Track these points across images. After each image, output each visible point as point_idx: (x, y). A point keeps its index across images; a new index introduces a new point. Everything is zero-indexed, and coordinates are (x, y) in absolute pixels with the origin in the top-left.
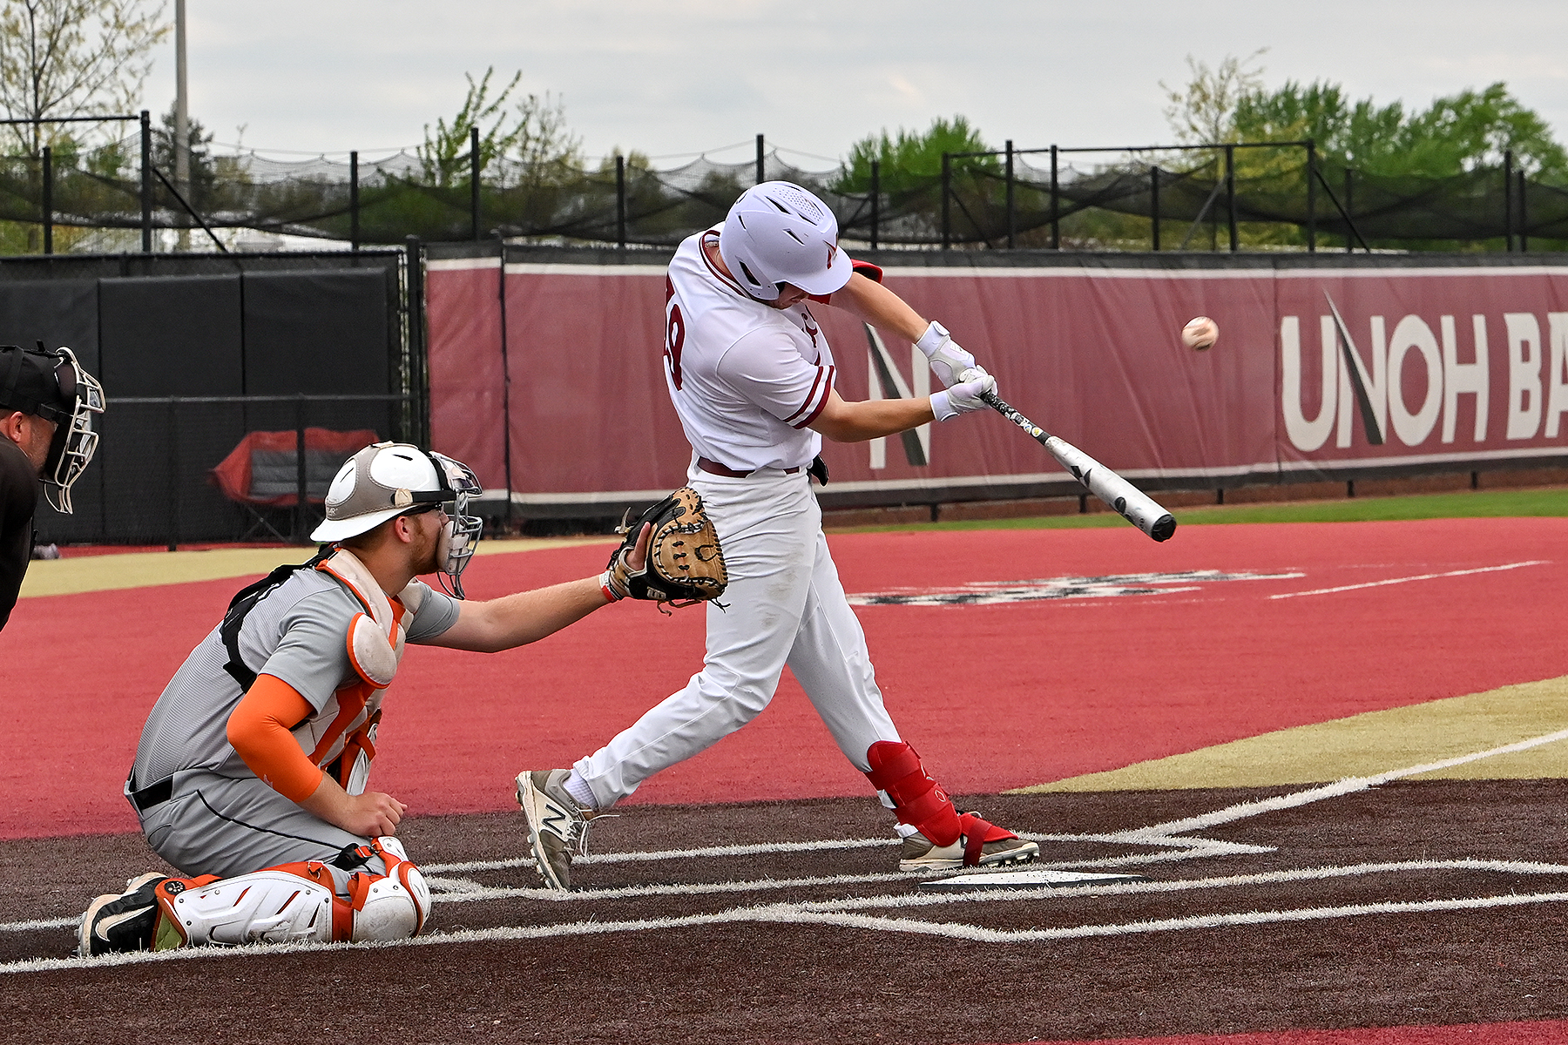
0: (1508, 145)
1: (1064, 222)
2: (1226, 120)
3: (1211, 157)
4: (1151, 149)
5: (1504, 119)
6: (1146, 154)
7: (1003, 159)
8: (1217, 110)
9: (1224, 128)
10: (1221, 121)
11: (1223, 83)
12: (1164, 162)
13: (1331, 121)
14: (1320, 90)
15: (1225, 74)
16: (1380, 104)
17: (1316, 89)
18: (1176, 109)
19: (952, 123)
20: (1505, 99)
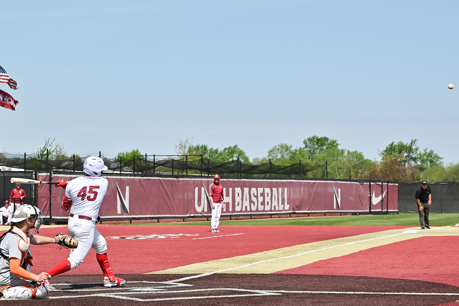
0: (238, 156)
1: (156, 168)
2: (186, 151)
3: (183, 157)
4: (172, 156)
5: (237, 152)
6: (171, 156)
7: (145, 157)
8: (184, 149)
9: (185, 152)
10: (185, 151)
11: (185, 144)
12: (175, 158)
13: (205, 151)
14: (203, 146)
15: (186, 142)
16: (214, 149)
17: (203, 145)
18: (177, 149)
19: (136, 150)
20: (237, 148)
